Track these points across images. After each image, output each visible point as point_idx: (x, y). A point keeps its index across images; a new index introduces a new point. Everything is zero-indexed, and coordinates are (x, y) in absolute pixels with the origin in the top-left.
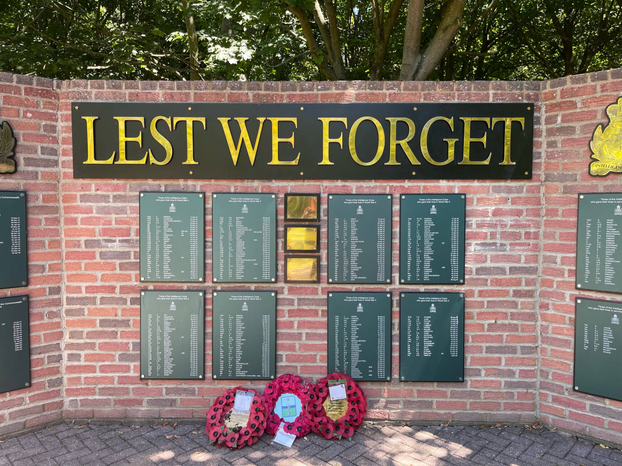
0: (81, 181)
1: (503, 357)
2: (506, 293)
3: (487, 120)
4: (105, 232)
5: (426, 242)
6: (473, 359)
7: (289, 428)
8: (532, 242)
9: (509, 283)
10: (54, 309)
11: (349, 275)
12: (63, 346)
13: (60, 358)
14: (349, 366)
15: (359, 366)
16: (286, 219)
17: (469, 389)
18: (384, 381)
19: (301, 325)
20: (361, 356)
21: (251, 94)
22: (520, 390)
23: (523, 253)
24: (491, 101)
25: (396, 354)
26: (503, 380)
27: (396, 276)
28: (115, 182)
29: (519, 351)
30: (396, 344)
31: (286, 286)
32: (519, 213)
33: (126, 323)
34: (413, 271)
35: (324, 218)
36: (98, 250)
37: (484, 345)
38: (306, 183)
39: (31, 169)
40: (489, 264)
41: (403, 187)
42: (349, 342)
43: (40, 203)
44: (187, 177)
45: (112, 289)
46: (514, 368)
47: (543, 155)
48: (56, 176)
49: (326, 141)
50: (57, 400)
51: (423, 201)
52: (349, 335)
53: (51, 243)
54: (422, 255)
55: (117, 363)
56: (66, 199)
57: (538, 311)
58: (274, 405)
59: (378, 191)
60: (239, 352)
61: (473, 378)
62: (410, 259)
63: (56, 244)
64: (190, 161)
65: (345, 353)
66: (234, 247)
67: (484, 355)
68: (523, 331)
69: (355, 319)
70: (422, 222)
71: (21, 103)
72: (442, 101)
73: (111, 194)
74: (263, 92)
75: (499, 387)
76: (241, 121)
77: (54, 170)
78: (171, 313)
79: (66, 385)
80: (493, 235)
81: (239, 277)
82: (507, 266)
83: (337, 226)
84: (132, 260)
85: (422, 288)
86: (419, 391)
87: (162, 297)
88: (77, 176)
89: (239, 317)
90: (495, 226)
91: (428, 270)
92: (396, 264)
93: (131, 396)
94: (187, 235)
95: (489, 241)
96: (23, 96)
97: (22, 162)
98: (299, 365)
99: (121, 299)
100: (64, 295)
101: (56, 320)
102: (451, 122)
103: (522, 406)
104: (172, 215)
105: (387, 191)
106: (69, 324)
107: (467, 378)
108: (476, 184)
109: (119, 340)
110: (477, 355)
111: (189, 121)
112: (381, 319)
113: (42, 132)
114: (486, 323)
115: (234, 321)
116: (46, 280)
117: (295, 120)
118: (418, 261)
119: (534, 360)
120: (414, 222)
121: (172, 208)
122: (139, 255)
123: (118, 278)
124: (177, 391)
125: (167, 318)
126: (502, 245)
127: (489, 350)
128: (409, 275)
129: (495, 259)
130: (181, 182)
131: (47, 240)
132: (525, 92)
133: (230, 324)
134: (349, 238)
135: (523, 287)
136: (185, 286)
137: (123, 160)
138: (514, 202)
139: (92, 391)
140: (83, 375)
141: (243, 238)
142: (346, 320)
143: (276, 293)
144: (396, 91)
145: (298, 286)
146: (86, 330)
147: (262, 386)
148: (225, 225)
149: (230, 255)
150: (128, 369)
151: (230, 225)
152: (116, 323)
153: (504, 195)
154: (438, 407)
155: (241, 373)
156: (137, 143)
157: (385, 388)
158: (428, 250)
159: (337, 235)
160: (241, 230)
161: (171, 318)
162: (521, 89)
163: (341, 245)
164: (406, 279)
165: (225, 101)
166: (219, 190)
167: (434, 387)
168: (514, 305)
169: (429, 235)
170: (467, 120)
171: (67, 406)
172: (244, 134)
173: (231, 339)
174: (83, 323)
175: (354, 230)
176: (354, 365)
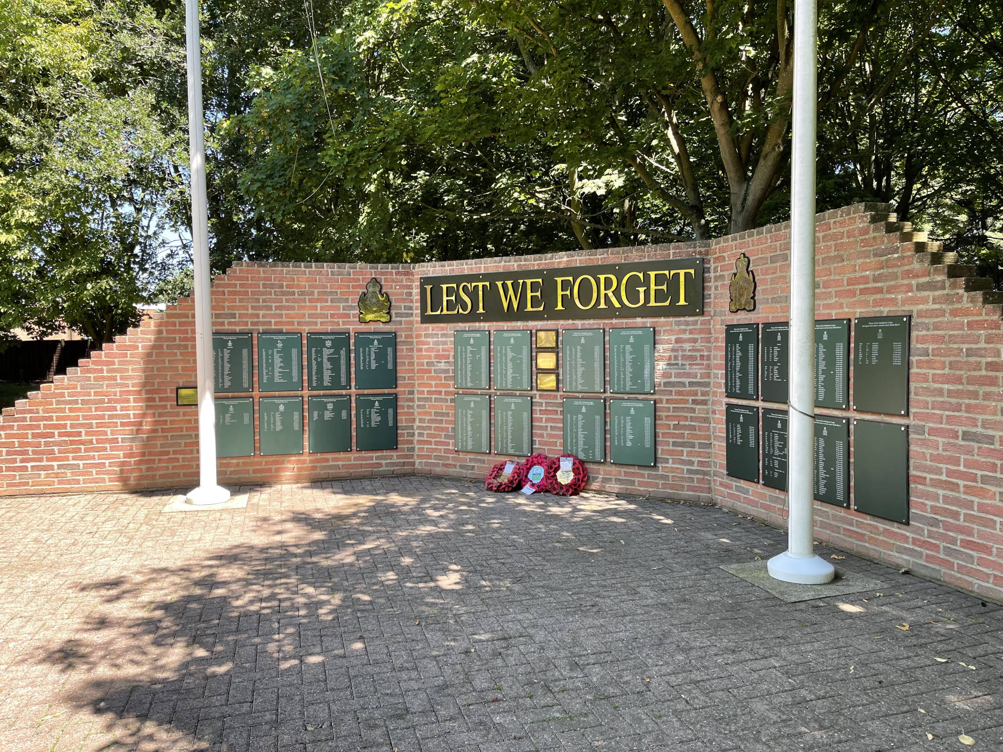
0: (424, 325)
1: (685, 450)
2: (686, 401)
3: (667, 272)
4: (437, 357)
5: (627, 362)
6: (662, 450)
7: (533, 485)
8: (705, 362)
9: (689, 393)
10: (411, 404)
11: (576, 386)
12: (415, 427)
13: (413, 435)
14: (577, 450)
15: (583, 450)
16: (537, 348)
17: (660, 473)
18: (599, 463)
19: (547, 420)
20: (585, 444)
21: (516, 264)
22: (698, 476)
23: (698, 371)
24: (671, 258)
25: (608, 444)
26: (685, 468)
27: (608, 387)
28: (442, 325)
29: (697, 446)
30: (608, 436)
31: (538, 393)
32: (695, 341)
33: (447, 414)
34: (619, 384)
35: (560, 346)
36: (433, 368)
37: (671, 440)
38: (549, 322)
39: (398, 319)
40: (673, 379)
41: (610, 324)
42: (577, 433)
43: (403, 339)
44: (480, 321)
45: (440, 393)
46: (693, 459)
47: (712, 296)
48: (411, 323)
50: (411, 460)
52: (577, 428)
53: (409, 363)
54: (624, 372)
55: (443, 440)
56: (418, 336)
57: (710, 415)
58: (528, 472)
59: (595, 327)
60: (510, 437)
61: (664, 465)
62: (616, 375)
63: (411, 364)
65: (574, 440)
66: (506, 366)
67: (671, 447)
68: (699, 430)
69: (580, 417)
70: (624, 348)
71: (393, 281)
72: (636, 261)
73: (440, 333)
74: (523, 263)
76: (509, 283)
77: (411, 319)
78: (471, 409)
79: (416, 452)
80: (676, 358)
81: (509, 387)
82: (687, 381)
83: (568, 352)
84: (451, 374)
85: (626, 397)
86: (625, 472)
87: (466, 398)
88: (422, 322)
89: (510, 413)
90: (677, 350)
91: (628, 383)
92: (608, 378)
93: (450, 462)
94: (480, 359)
95: (673, 362)
96: (394, 276)
97: (394, 315)
98: (546, 448)
99: (445, 399)
100: (416, 396)
101: (411, 410)
103: (701, 490)
104: (471, 345)
105: (601, 327)
106: (419, 414)
107: (659, 465)
108: (662, 319)
109: (444, 425)
110: (666, 448)
111: (480, 284)
112: (597, 417)
113: (404, 296)
115: (507, 415)
116: (406, 385)
117: (540, 280)
118: (622, 376)
119: (709, 453)
120: (618, 348)
121: (472, 341)
122: (454, 371)
123: (444, 386)
124: (476, 460)
125: (470, 412)
126: (683, 365)
128: (616, 387)
129: (678, 375)
130: (477, 324)
131: (407, 361)
132: (698, 249)
134: (576, 360)
135: (700, 398)
136: (479, 392)
137: (445, 312)
138: (691, 332)
139: (429, 457)
140: (426, 446)
141: (511, 360)
142: (574, 417)
143: (532, 398)
144: (605, 255)
145: (545, 393)
146: (427, 418)
147: (523, 461)
148: (501, 352)
149: (504, 372)
150: (448, 444)
152: (442, 414)
153: (683, 327)
154: (639, 485)
155: (511, 451)
156: (452, 300)
157: (602, 468)
159: (569, 359)
160: (510, 355)
161: (472, 412)
162: (695, 247)
163: (570, 365)
164: (613, 389)
165: (501, 270)
166: (498, 328)
167: (635, 470)
168: (693, 411)
169: (629, 357)
170: (652, 274)
171: (417, 466)
172: (511, 292)
173: (505, 427)
174: (426, 413)
175: (579, 354)
176: (580, 450)
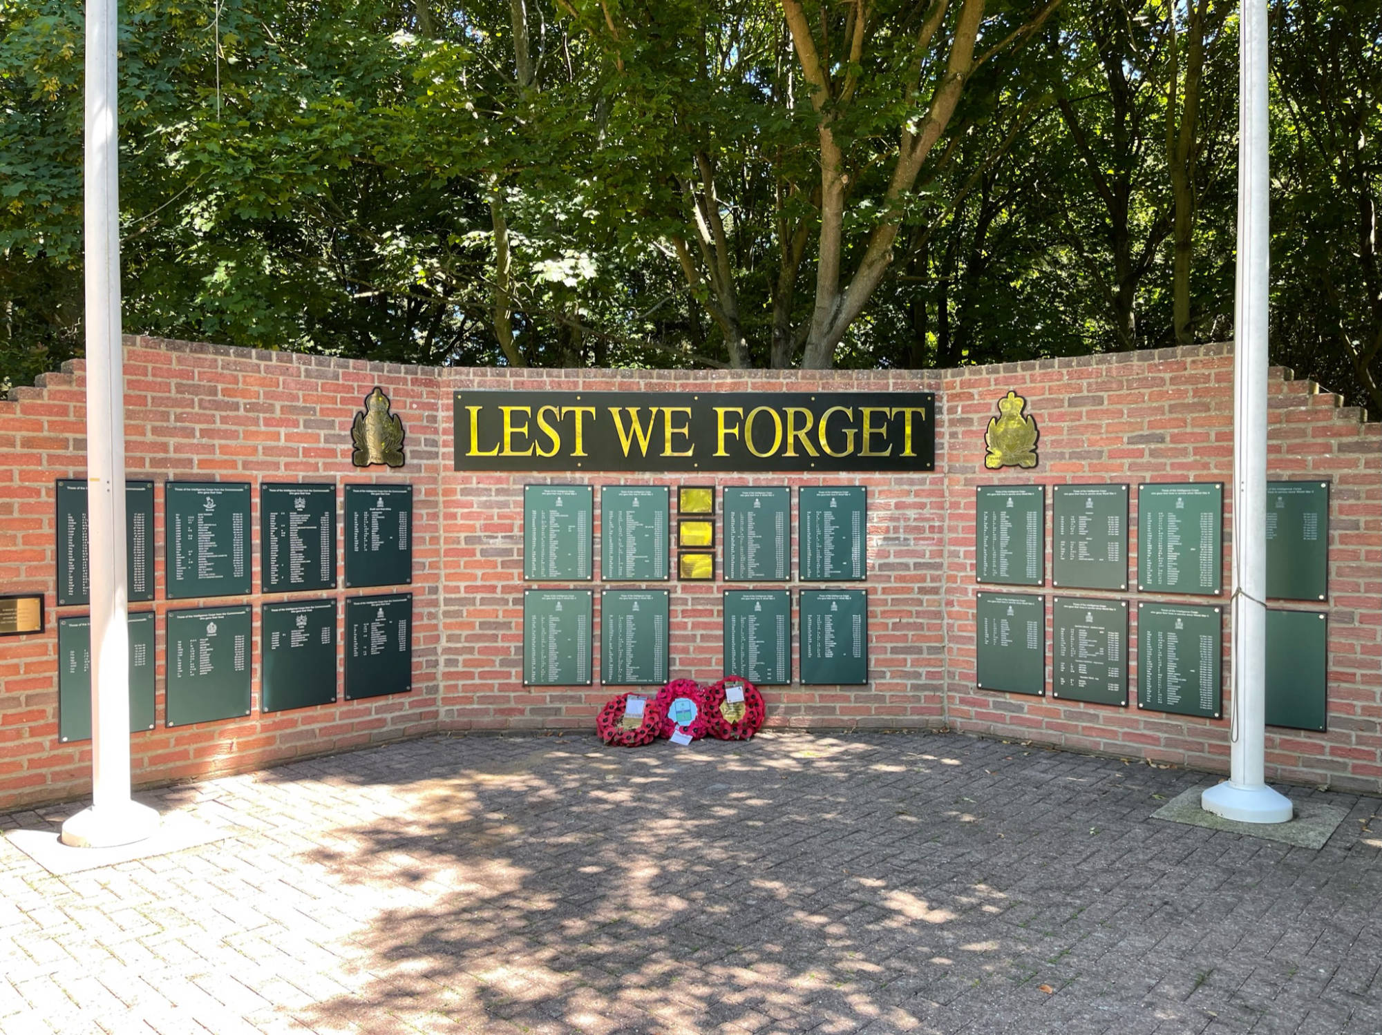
0: (461, 474)
1: (909, 658)
2: (910, 590)
3: (887, 410)
4: (486, 528)
5: (827, 537)
6: (877, 660)
7: (685, 730)
8: (936, 536)
9: (914, 579)
10: (433, 610)
11: (746, 572)
12: (439, 651)
13: (436, 663)
14: (747, 669)
15: (757, 668)
16: (679, 513)
17: (873, 692)
18: (784, 685)
19: (696, 626)
20: (759, 658)
21: (642, 383)
22: (927, 693)
23: (927, 548)
24: (891, 390)
25: (796, 656)
26: (909, 682)
27: (796, 572)
28: (498, 474)
29: (925, 650)
30: (796, 645)
31: (680, 585)
32: (922, 506)
33: (507, 625)
34: (813, 567)
35: (719, 511)
36: (478, 547)
37: (889, 645)
38: (700, 475)
39: (415, 461)
40: (892, 560)
41: (801, 479)
42: (746, 643)
43: (422, 497)
44: (574, 469)
45: (493, 589)
46: (920, 670)
47: (946, 446)
48: (435, 469)
49: (722, 431)
50: (433, 708)
51: (821, 494)
52: (747, 636)
53: (432, 539)
54: (822, 550)
55: (498, 668)
56: (447, 492)
57: (943, 608)
58: (668, 710)
59: (775, 483)
60: (630, 656)
61: (878, 681)
62: (809, 554)
63: (435, 540)
64: (579, 452)
65: (743, 655)
66: (624, 543)
67: (889, 656)
68: (929, 629)
69: (752, 619)
70: (822, 516)
71: (407, 394)
72: (841, 391)
73: (493, 487)
74: (655, 381)
75: (905, 690)
76: (633, 411)
77: (435, 462)
78: (556, 614)
79: (441, 694)
80: (896, 529)
81: (630, 575)
82: (911, 561)
83: (733, 520)
84: (515, 557)
85: (823, 586)
86: (821, 696)
87: (547, 597)
88: (458, 468)
89: (630, 617)
90: (898, 519)
91: (828, 567)
92: (795, 560)
93: (512, 705)
94: (575, 531)
95: (891, 535)
96: (410, 387)
97: (408, 455)
98: (693, 669)
99: (503, 599)
100: (442, 596)
101: (434, 622)
102: (849, 412)
103: (930, 711)
104: (558, 509)
105: (786, 484)
106: (447, 626)
107: (872, 681)
108: (877, 475)
109: (500, 644)
110: (882, 656)
111: (579, 411)
112: (780, 618)
113: (425, 423)
114: (890, 621)
115: (624, 621)
116: (426, 578)
117: (688, 410)
118: (819, 557)
119: (941, 660)
120: (813, 516)
121: (559, 502)
122: (523, 552)
123: (499, 577)
124: (562, 699)
125: (553, 619)
126: (905, 539)
127: (894, 650)
128: (809, 572)
129: (898, 554)
130: (568, 475)
131: (427, 536)
132: (926, 381)
133: (620, 626)
134: (746, 533)
135: (929, 584)
136: (572, 585)
137: (507, 452)
138: (917, 494)
139: (469, 700)
140: (461, 683)
141: (633, 533)
142: (743, 619)
143: (669, 592)
144: (793, 379)
145: (692, 584)
146: (465, 633)
147: (654, 692)
148: (615, 520)
149: (620, 552)
150: (509, 675)
151: (620, 519)
152: (498, 625)
153: (906, 487)
154: (842, 713)
155: (631, 678)
156: (523, 434)
157: (784, 692)
158: (829, 544)
159: (733, 531)
160: (632, 524)
161: (557, 619)
162: (922, 378)
163: (737, 540)
164: (805, 575)
165: (615, 389)
166: (609, 482)
167: (837, 691)
168: (920, 602)
169: (829, 530)
170: (867, 411)
171: (442, 717)
172: (636, 426)
173: (621, 641)
174: (462, 625)
175: (751, 524)
176: (752, 667)
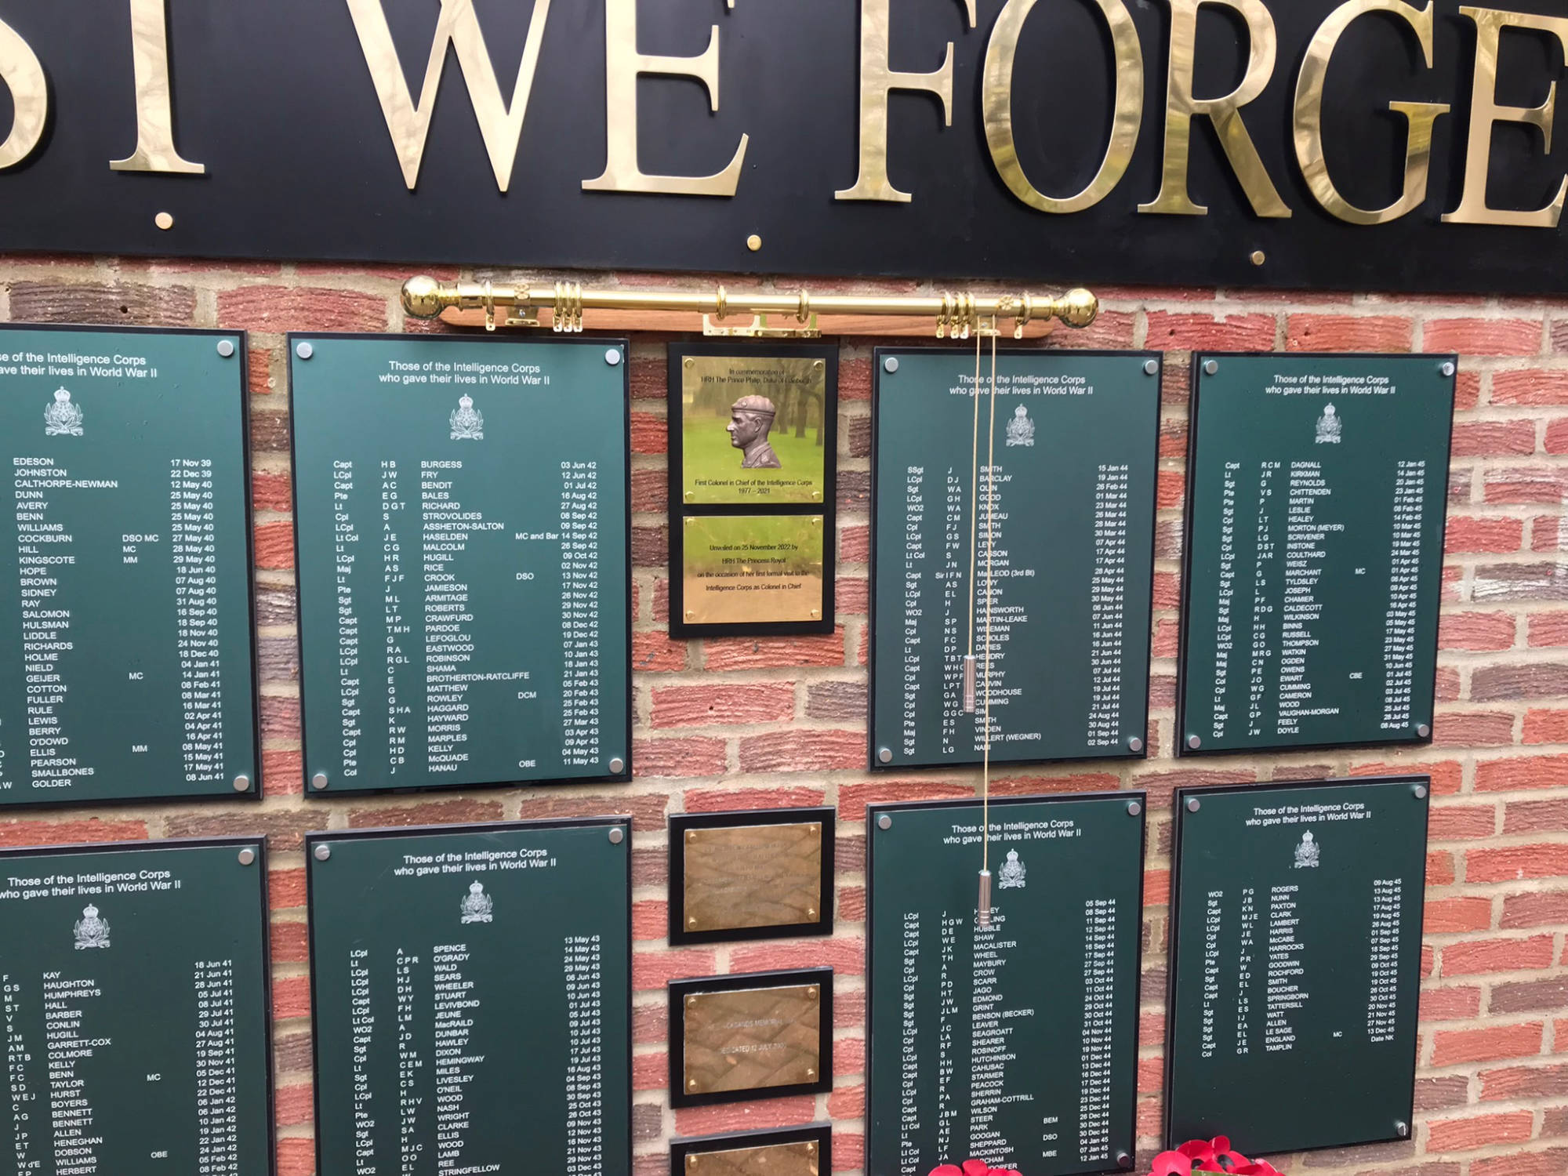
1: (1549, 1021)
5: (1295, 568)
6: (1444, 1041)
11: (966, 728)
14: (962, 1126)
15: (1003, 1121)
17: (1421, 1159)
18: (1103, 1171)
20: (1013, 1079)
25: (1151, 1054)
26: (1540, 1109)
27: (1163, 718)
30: (1153, 1010)
31: (676, 792)
34: (1236, 699)
35: (854, 464)
40: (1520, 655)
41: (1205, 321)
42: (963, 1025)
44: (139, 248)
49: (878, 79)
51: (1286, 386)
52: (964, 994)
54: (1274, 623)
59: (1100, 340)
60: (453, 1119)
62: (1225, 643)
64: (157, 152)
65: (946, 1072)
66: (414, 613)
67: (1484, 1021)
69: (988, 923)
70: (1281, 481)
75: (1525, 1138)
78: (81, 965)
80: (1543, 534)
81: (443, 763)
83: (915, 505)
85: (1262, 770)
87: (30, 884)
89: (451, 955)
90: (1553, 493)
91: (1294, 689)
92: (1164, 668)
94: (158, 560)
95: (1526, 557)
102: (1421, 22)
104: (62, 450)
105: (1139, 340)
107: (1420, 1122)
108: (1494, 313)
110: (1459, 1026)
112: (1100, 912)
114: (1496, 893)
118: (1260, 652)
120: (1247, 481)
121: (64, 416)
125: (58, 988)
127: (1505, 999)
128: (1219, 717)
129: (1543, 632)
130: (109, 273)
133: (404, 993)
134: (967, 559)
136: (156, 821)
141: (458, 566)
142: (949, 928)
145: (734, 786)
148: (363, 505)
149: (394, 656)
151: (390, 502)
158: (1300, 605)
159: (915, 548)
160: (449, 526)
161: (87, 988)
163: (931, 591)
164: (1206, 731)
166: (326, 320)
169: (1305, 537)
172: (459, 21)
173: (410, 1061)
175: (990, 519)
176: (982, 1113)
